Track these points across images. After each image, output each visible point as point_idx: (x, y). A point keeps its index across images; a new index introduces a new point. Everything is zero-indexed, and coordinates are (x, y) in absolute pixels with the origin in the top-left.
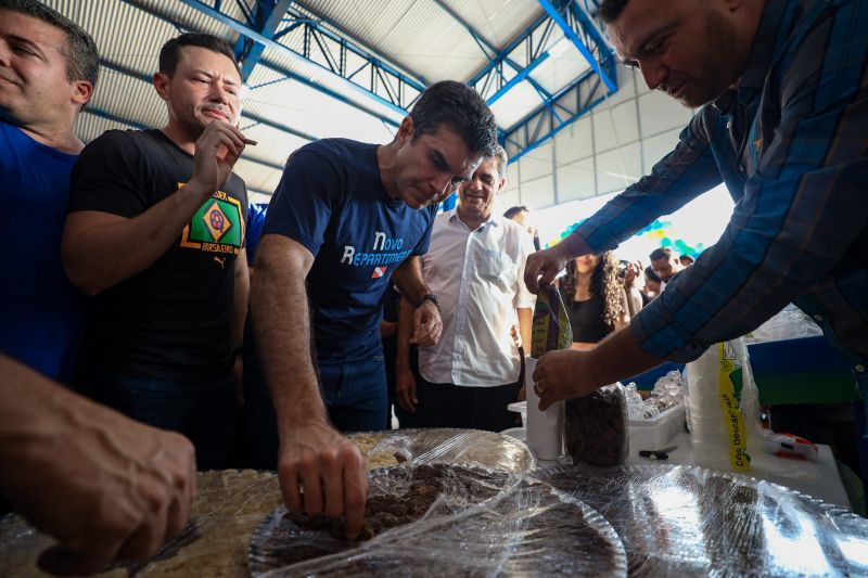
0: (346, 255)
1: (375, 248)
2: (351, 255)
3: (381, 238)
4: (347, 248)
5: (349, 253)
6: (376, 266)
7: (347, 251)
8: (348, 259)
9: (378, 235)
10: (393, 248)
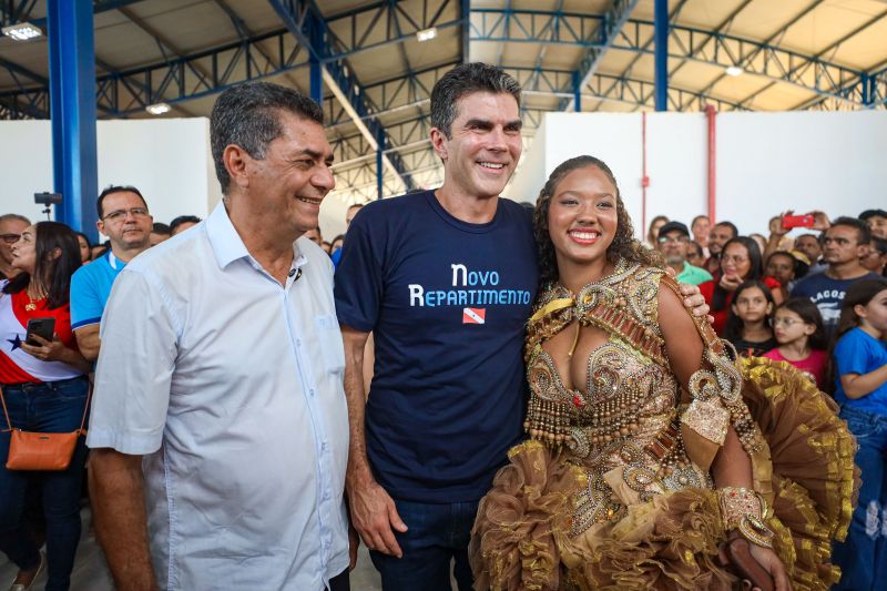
0: (413, 295)
1: (455, 283)
2: (420, 295)
3: (460, 271)
4: (412, 287)
5: (416, 293)
6: (464, 306)
7: (412, 291)
8: (417, 299)
9: (455, 268)
10: (484, 283)
